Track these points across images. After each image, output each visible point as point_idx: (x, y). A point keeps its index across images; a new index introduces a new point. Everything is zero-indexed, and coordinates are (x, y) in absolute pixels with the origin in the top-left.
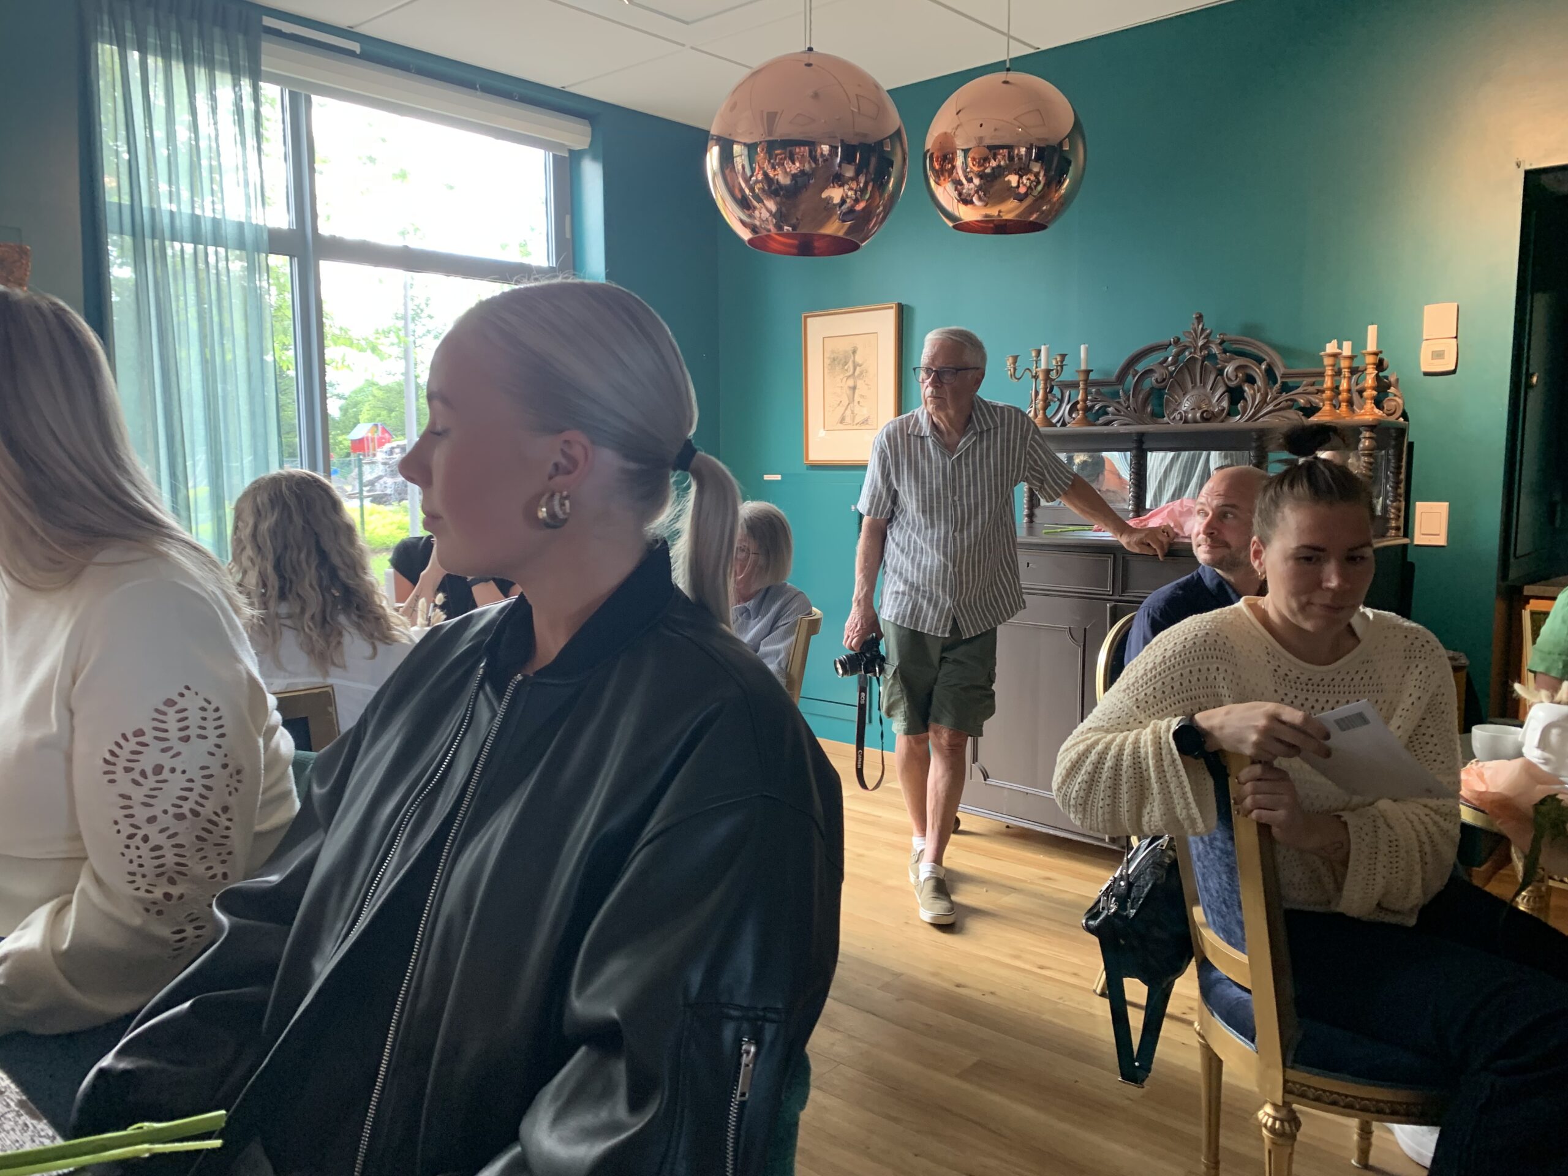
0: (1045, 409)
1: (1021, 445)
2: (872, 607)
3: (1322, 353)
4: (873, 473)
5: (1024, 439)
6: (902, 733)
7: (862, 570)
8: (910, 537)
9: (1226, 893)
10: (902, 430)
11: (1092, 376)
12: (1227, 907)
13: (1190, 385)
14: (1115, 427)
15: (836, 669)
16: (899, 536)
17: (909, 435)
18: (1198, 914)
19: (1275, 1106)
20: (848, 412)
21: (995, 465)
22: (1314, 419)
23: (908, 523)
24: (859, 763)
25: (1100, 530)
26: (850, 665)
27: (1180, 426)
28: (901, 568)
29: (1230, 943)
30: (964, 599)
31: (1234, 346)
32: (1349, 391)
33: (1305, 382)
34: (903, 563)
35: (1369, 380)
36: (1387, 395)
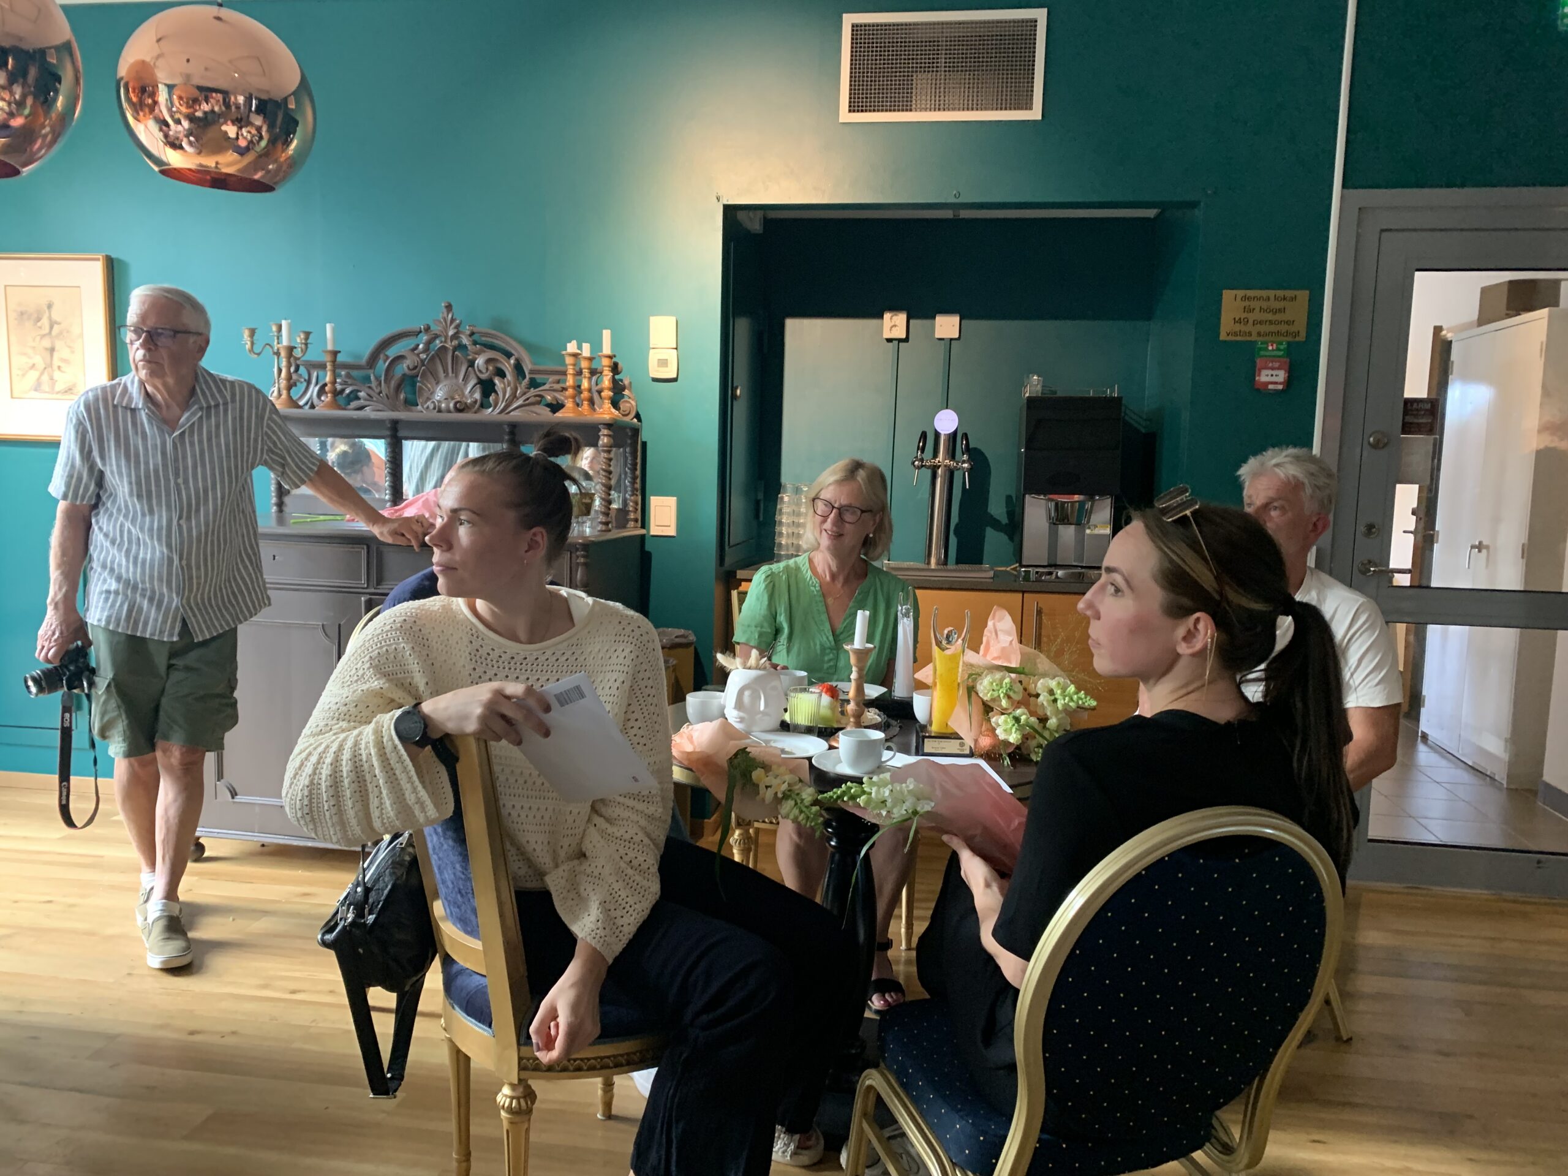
0: (289, 388)
1: (256, 424)
2: (75, 611)
3: (564, 352)
4: (68, 450)
5: (260, 418)
6: (121, 755)
7: (59, 566)
8: (122, 526)
9: (461, 882)
10: (105, 400)
11: (340, 358)
12: (462, 896)
13: (442, 375)
14: (369, 413)
15: (28, 687)
16: (108, 525)
17: (115, 407)
18: (438, 908)
19: (513, 1087)
20: (45, 377)
21: (227, 445)
22: (559, 414)
23: (119, 510)
24: (64, 798)
25: (353, 520)
26: (48, 681)
27: (434, 416)
28: (113, 562)
29: (467, 932)
30: (196, 595)
31: (484, 339)
32: (590, 390)
33: (550, 380)
34: (114, 556)
35: (606, 381)
36: (623, 396)
